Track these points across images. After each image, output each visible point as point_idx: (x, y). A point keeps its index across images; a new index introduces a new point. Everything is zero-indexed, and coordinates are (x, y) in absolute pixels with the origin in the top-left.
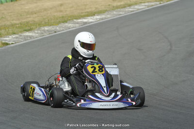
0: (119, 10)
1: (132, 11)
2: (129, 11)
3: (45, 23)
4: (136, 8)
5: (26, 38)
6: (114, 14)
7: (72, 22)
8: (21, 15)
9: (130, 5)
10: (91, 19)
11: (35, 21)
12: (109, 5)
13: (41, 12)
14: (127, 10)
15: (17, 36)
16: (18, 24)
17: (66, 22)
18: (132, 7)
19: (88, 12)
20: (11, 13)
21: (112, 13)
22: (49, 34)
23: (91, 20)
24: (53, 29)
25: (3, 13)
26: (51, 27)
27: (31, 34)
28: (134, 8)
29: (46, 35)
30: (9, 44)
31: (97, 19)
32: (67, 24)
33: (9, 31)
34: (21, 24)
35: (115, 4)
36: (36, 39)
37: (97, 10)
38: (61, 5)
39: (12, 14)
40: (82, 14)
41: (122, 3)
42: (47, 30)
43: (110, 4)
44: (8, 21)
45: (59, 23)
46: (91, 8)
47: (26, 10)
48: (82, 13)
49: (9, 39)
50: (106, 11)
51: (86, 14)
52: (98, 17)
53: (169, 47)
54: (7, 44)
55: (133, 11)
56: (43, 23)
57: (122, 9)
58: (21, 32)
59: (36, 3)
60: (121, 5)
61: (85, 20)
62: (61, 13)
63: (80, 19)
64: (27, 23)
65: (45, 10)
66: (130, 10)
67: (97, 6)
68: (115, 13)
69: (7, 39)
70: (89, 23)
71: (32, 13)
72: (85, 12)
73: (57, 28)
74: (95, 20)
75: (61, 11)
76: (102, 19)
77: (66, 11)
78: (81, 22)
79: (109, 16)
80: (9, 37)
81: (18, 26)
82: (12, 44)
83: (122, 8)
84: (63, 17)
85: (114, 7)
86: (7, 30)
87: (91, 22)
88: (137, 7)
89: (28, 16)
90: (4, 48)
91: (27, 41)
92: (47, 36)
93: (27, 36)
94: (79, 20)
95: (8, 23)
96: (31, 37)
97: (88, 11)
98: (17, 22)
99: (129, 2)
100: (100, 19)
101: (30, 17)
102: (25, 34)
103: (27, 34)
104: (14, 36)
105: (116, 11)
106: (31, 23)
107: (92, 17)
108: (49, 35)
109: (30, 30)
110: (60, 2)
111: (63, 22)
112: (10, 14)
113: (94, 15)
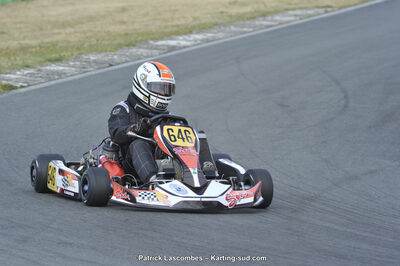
0: (241, 22)
1: (268, 27)
2: (262, 25)
3: (91, 46)
4: (276, 21)
5: (50, 76)
6: (231, 32)
7: (145, 46)
8: (41, 29)
9: (264, 15)
10: (185, 40)
11: (69, 42)
12: (222, 13)
13: (82, 23)
14: (257, 23)
15: (31, 71)
16: (35, 47)
17: (134, 46)
18: (269, 18)
19: (178, 26)
20: (21, 23)
21: (227, 29)
22: (99, 69)
23: (183, 43)
24: (106, 59)
25: (4, 24)
26: (103, 54)
27: (61, 68)
28: (272, 21)
29: (93, 71)
30: (16, 88)
31: (196, 41)
32: (134, 50)
33: (15, 60)
34: (41, 47)
35: (235, 11)
36: (71, 78)
37: (198, 22)
38: (124, 10)
39: (22, 26)
40: (167, 30)
41: (248, 9)
42: (95, 61)
43: (224, 10)
44: (14, 39)
45: (120, 46)
46: (184, 17)
47: (52, 19)
48: (166, 27)
49: (15, 77)
50: (216, 24)
51: (175, 29)
52: (199, 37)
53: (343, 102)
54: (12, 88)
55: (272, 26)
56: (86, 45)
57: (248, 22)
58: (41, 64)
59: (73, 4)
60: (246, 13)
61: (172, 43)
62: (124, 27)
63: (162, 39)
64: (54, 45)
65: (91, 19)
66: (265, 23)
67: (197, 14)
68: (233, 28)
69: (12, 76)
70: (180, 48)
71: (64, 25)
72: (173, 26)
73: (115, 57)
74: (193, 43)
75: (123, 23)
76: (208, 41)
77: (133, 22)
78: (164, 45)
79: (220, 35)
80: (15, 74)
81: (34, 50)
82: (22, 87)
83: (249, 19)
84: (126, 35)
85: (231, 16)
86: (12, 58)
87: (185, 47)
88: (277, 18)
89: (56, 31)
90: (4, 95)
91: (53, 83)
92: (94, 73)
93: (53, 73)
94: (160, 43)
95: (14, 44)
96: (60, 74)
97: (179, 23)
98: (34, 43)
99: (262, 8)
100: (203, 41)
101: (59, 33)
102: (48, 68)
103: (54, 67)
104: (26, 72)
105: (236, 26)
106: (61, 45)
107: (186, 37)
108: (98, 72)
109: (58, 60)
110: (121, 5)
111: (127, 46)
112: (18, 26)
113: (191, 32)
